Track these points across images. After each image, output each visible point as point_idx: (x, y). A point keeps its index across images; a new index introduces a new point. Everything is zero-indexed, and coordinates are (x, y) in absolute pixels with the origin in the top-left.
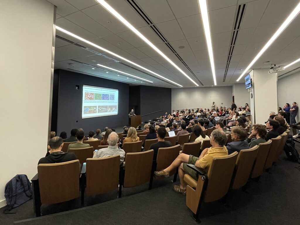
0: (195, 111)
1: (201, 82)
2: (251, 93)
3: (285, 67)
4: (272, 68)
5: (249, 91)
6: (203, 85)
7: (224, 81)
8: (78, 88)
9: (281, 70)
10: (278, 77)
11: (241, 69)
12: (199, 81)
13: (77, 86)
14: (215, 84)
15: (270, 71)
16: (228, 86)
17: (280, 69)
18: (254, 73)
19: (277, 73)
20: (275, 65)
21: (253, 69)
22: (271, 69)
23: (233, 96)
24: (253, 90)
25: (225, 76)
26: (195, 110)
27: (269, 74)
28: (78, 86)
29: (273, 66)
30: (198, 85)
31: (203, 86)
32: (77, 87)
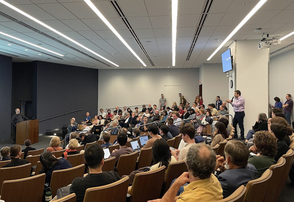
0: (140, 110)
1: (150, 60)
2: (230, 79)
3: (281, 39)
4: (264, 40)
5: (228, 76)
6: (153, 65)
7: (188, 59)
9: (276, 44)
10: (270, 54)
11: (217, 39)
12: (148, 57)
14: (174, 64)
15: (261, 44)
16: (193, 67)
17: (275, 42)
18: (236, 47)
19: (269, 49)
20: (268, 36)
21: (236, 41)
22: (262, 41)
23: (200, 84)
24: (233, 74)
25: (191, 51)
26: (141, 108)
27: (259, 49)
29: (265, 36)
30: (145, 65)
31: (153, 67)
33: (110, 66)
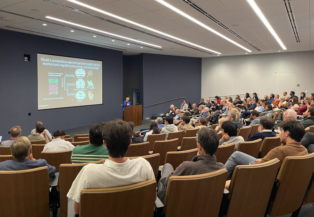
8: (29, 59)
13: (25, 56)
14: (284, 48)
28: (28, 56)
32: (26, 58)
33: (212, 54)
